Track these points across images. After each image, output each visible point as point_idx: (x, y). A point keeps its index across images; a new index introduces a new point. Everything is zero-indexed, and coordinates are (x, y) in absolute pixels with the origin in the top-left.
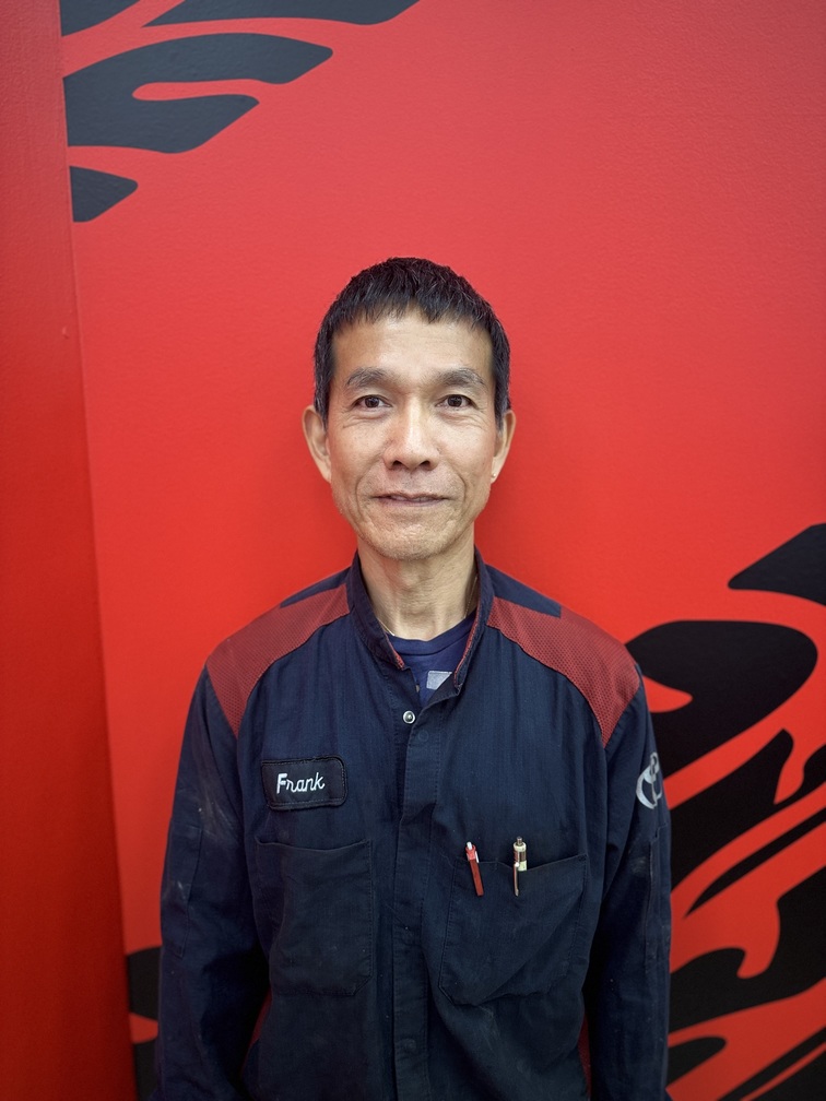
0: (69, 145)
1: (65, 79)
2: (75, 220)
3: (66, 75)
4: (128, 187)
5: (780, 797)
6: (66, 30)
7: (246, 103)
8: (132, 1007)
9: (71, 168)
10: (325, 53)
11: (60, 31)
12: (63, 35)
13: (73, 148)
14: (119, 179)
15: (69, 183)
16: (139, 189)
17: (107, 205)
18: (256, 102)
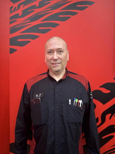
3: (10, 38)
4: (16, 50)
7: (30, 42)
8: (10, 152)
10: (39, 37)
12: (10, 34)
13: (10, 46)
15: (10, 50)
17: (13, 52)
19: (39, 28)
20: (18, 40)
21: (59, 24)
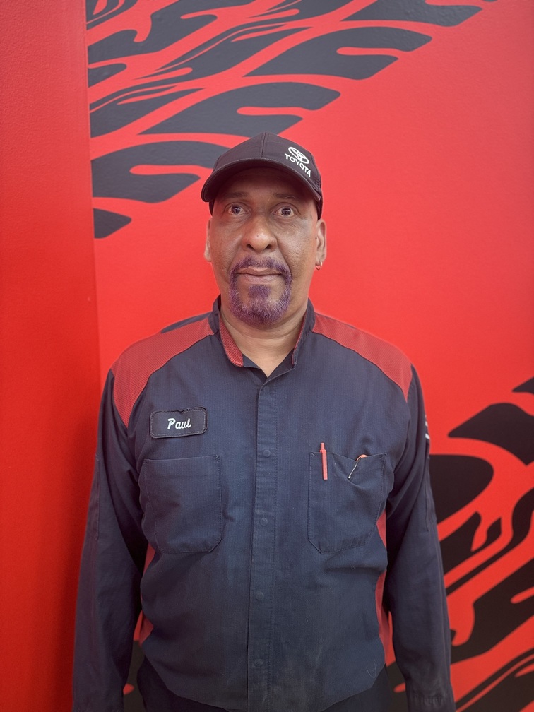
0: (94, 196)
1: (92, 161)
2: (96, 237)
3: (93, 158)
4: (127, 220)
5: (474, 547)
6: (93, 135)
9: (95, 210)
11: (90, 136)
12: (92, 137)
13: (96, 199)
14: (121, 216)
15: (93, 217)
16: (132, 222)
17: (114, 230)
18: (199, 178)
19: (238, 111)
21: (336, 94)
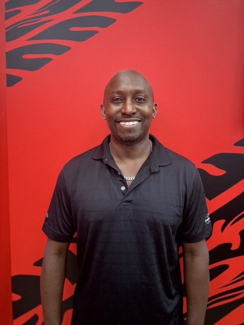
0: (7, 68)
1: (6, 53)
2: (7, 86)
4: (21, 79)
6: (7, 41)
7: (50, 60)
8: (13, 292)
9: (7, 74)
10: (69, 48)
11: (5, 41)
14: (18, 77)
15: (6, 78)
16: (23, 80)
17: (15, 83)
18: (52, 60)
19: (70, 29)
20: (25, 57)
21: (114, 20)
